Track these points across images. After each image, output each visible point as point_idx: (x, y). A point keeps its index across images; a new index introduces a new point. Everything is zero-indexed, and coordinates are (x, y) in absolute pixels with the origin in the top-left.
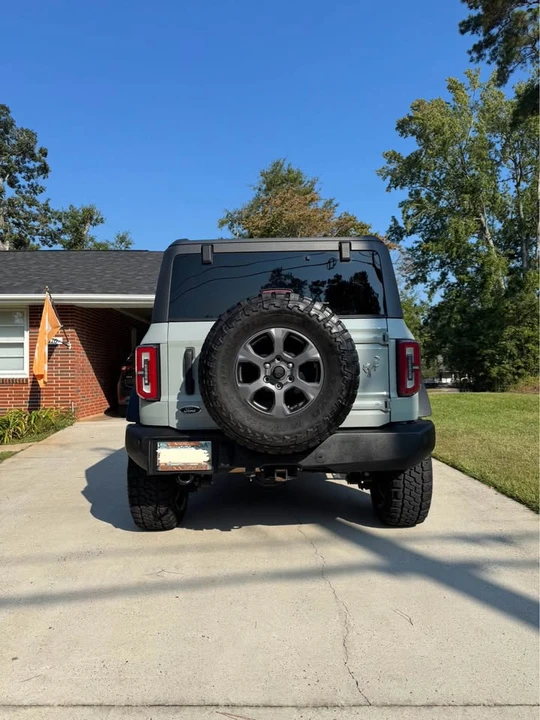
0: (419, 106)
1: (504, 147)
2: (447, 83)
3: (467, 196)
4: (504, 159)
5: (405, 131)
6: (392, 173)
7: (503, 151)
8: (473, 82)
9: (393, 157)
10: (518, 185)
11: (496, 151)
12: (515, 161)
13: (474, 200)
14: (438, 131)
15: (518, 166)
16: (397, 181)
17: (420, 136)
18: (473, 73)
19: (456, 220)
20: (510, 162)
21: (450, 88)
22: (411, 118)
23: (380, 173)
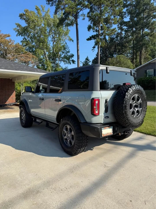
0: (27, 11)
1: (50, 31)
2: (35, 7)
3: (41, 43)
4: (49, 35)
5: (22, 18)
6: (18, 31)
7: (49, 32)
8: (43, 9)
9: (19, 25)
10: (53, 43)
11: (47, 32)
12: (53, 36)
13: (43, 45)
14: (33, 21)
15: (53, 37)
16: (20, 34)
17: (27, 21)
18: (43, 6)
19: (38, 50)
20: (51, 36)
21: (36, 9)
22: (24, 14)
23: (15, 29)
